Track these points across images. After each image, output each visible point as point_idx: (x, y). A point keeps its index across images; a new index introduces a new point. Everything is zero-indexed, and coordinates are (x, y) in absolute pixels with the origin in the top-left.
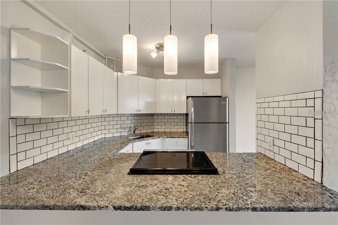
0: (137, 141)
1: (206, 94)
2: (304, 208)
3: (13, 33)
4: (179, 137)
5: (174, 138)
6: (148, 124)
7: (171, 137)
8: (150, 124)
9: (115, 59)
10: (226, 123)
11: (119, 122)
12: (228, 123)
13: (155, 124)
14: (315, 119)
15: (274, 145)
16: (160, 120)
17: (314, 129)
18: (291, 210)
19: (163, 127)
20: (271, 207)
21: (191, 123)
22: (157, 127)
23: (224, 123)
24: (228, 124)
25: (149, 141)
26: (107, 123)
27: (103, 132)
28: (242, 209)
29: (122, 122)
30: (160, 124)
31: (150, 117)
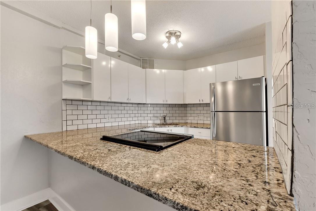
1: (240, 78)
2: (166, 199)
3: (64, 51)
4: (202, 128)
5: (197, 128)
6: (180, 115)
7: (195, 127)
8: (183, 115)
9: (148, 59)
10: (263, 112)
11: (152, 112)
12: (267, 112)
13: (188, 115)
16: (192, 112)
18: (150, 195)
19: (196, 118)
20: (131, 183)
22: (190, 118)
23: (260, 112)
24: (265, 113)
26: (142, 112)
27: (140, 118)
28: (108, 174)
29: (155, 112)
30: (192, 115)
31: (183, 109)
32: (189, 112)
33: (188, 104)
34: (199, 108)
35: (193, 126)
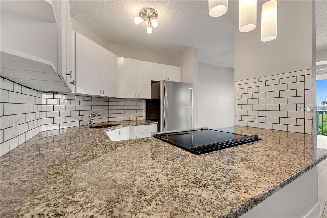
0: (110, 129)
4: (149, 124)
5: (144, 124)
7: (141, 124)
13: (110, 112)
14: (305, 90)
15: (259, 116)
16: (116, 108)
17: (305, 97)
19: (120, 115)
21: (163, 107)
25: (120, 130)
30: (116, 111)
31: (105, 104)
32: (112, 108)
33: (111, 98)
34: (124, 104)
35: (139, 124)
